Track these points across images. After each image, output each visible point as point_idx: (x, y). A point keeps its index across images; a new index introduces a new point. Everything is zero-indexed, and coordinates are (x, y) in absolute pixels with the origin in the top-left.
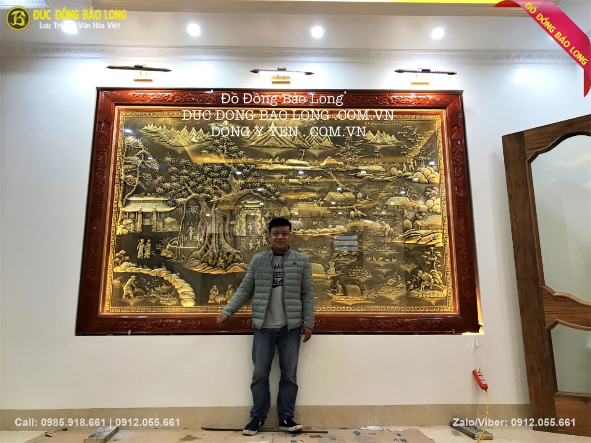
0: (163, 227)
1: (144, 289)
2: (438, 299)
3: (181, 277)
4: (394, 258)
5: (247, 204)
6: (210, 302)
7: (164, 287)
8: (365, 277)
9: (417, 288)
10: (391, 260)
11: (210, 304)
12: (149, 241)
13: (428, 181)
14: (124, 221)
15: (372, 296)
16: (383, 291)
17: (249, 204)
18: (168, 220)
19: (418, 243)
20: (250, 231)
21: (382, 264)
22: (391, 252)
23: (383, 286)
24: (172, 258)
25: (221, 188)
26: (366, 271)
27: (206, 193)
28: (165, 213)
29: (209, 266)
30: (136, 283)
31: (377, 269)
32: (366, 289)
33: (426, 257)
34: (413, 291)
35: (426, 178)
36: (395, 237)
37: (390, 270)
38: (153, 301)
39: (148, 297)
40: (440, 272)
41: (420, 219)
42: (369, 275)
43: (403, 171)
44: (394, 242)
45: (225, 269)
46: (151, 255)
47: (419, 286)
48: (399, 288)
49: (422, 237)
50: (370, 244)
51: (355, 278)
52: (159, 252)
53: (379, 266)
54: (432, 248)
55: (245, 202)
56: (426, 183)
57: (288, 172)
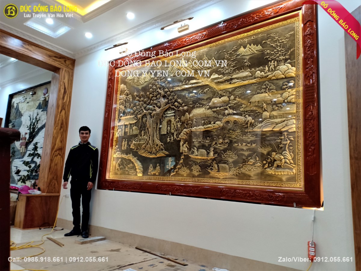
0: (132, 132)
1: (124, 166)
2: (288, 176)
3: (138, 159)
4: (254, 144)
5: (168, 114)
6: (149, 174)
7: (131, 165)
8: (232, 158)
9: (271, 166)
10: (251, 145)
11: (149, 175)
12: (127, 140)
13: (285, 76)
14: (118, 130)
15: (237, 172)
16: (245, 169)
17: (169, 114)
18: (134, 128)
19: (273, 130)
20: (169, 131)
21: (245, 148)
22: (253, 138)
23: (245, 165)
24: (134, 149)
25: (157, 106)
26: (234, 154)
27: (150, 110)
28: (133, 124)
29: (149, 153)
30: (121, 162)
31: (241, 152)
32: (233, 167)
33: (280, 141)
34: (268, 170)
35: (283, 74)
36: (255, 127)
37: (250, 152)
38: (127, 173)
39: (125, 171)
40: (291, 153)
41: (276, 110)
42: (236, 157)
43: (265, 72)
44: (255, 130)
45: (156, 155)
46: (127, 148)
47: (272, 165)
48: (257, 167)
49: (277, 124)
50: (237, 134)
51: (226, 159)
52: (130, 146)
53: (242, 150)
54: (286, 133)
55: (167, 113)
56: (283, 78)
57: (190, 89)
